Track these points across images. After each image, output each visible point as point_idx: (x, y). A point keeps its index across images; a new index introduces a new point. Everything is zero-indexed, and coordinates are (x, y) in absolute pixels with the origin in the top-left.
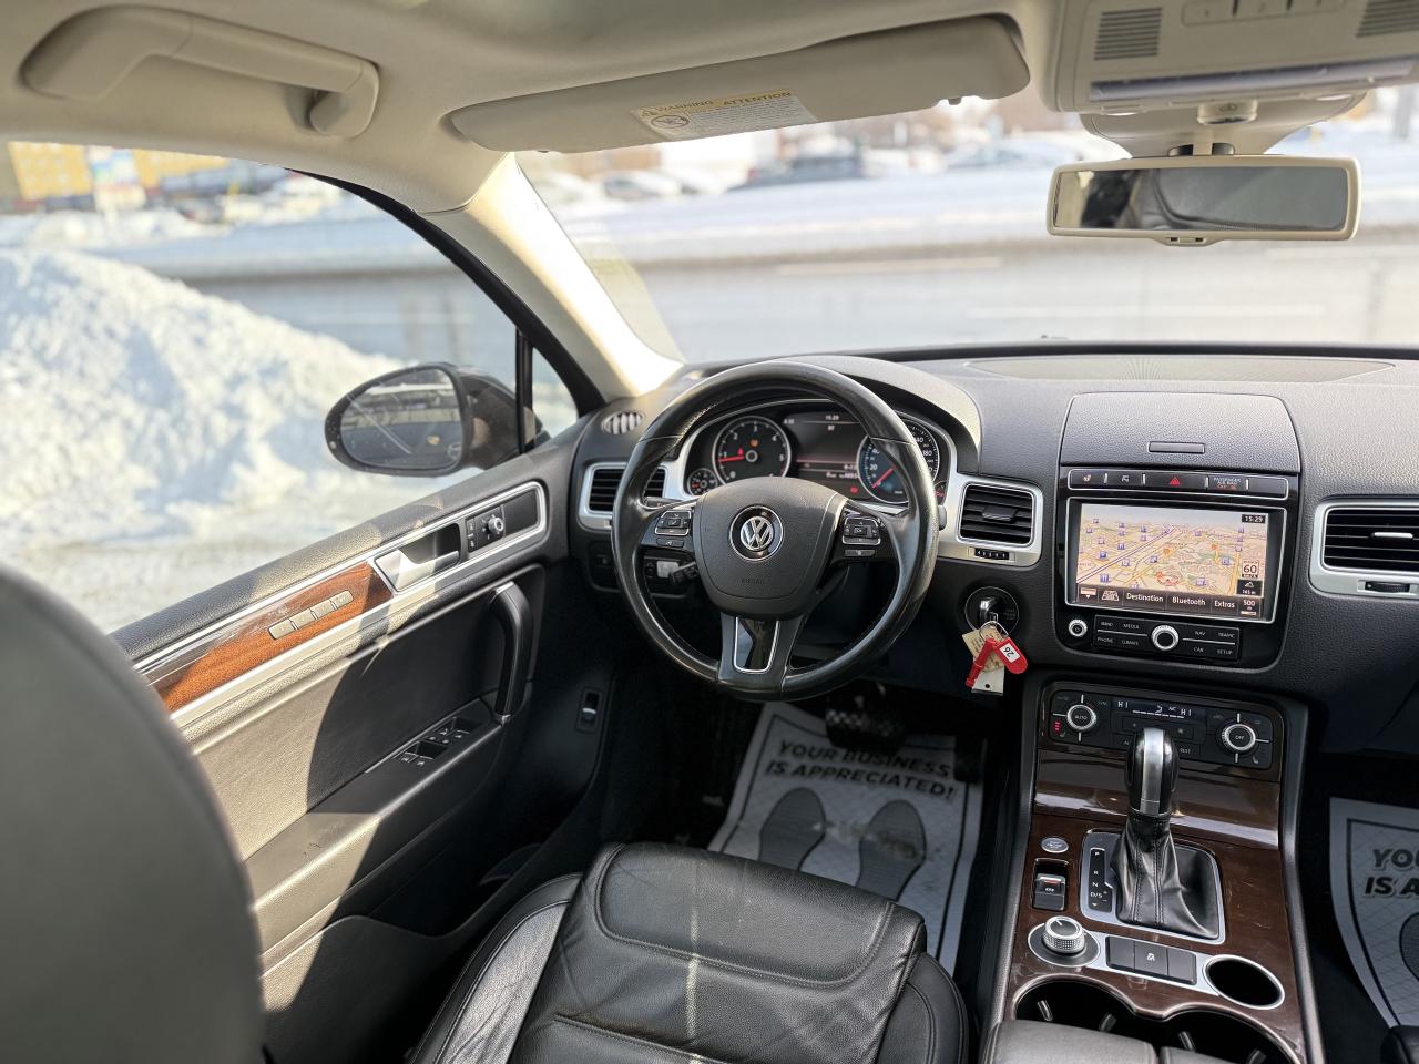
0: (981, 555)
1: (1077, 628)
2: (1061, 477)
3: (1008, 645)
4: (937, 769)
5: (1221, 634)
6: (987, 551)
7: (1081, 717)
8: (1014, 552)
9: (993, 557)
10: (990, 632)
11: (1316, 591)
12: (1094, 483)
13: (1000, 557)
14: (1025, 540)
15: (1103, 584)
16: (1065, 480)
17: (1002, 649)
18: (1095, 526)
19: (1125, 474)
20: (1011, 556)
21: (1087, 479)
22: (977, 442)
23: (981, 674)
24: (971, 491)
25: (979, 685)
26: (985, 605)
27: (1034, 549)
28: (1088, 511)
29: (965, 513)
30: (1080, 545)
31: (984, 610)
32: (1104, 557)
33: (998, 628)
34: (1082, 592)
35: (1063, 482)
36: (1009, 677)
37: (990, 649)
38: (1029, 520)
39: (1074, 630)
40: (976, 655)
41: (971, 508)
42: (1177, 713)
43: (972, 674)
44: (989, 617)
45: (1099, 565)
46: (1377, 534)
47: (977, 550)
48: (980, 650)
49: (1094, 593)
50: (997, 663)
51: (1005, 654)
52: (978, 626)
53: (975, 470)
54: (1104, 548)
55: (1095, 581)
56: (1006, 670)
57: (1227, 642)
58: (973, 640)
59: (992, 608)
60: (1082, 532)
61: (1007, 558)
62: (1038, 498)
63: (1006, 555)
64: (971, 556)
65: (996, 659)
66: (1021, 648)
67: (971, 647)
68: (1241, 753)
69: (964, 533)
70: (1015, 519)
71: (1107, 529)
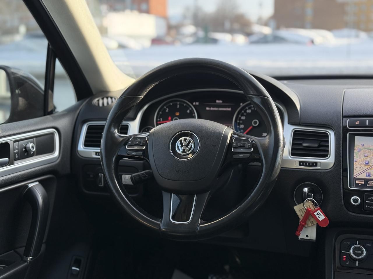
0: (303, 165)
1: (356, 200)
2: (344, 123)
3: (319, 211)
6: (306, 162)
7: (358, 251)
8: (320, 162)
9: (309, 166)
10: (308, 204)
12: (361, 125)
13: (313, 166)
14: (326, 156)
15: (368, 178)
17: (316, 214)
18: (362, 148)
20: (318, 164)
21: (357, 123)
22: (298, 107)
23: (304, 229)
24: (296, 134)
26: (306, 190)
27: (330, 161)
28: (358, 140)
31: (306, 192)
32: (367, 164)
33: (313, 202)
34: (357, 182)
35: (345, 125)
36: (320, 230)
37: (309, 214)
40: (301, 218)
43: (299, 229)
44: (308, 196)
45: (365, 168)
47: (300, 162)
48: (303, 215)
49: (363, 183)
50: (312, 222)
51: (317, 216)
52: (302, 201)
53: (298, 122)
54: (367, 159)
55: (363, 176)
56: (318, 225)
59: (309, 191)
60: (355, 151)
61: (316, 166)
62: (332, 136)
63: (316, 164)
64: (297, 166)
65: (312, 219)
66: (325, 213)
67: (298, 213)
69: (293, 154)
70: (320, 146)
71: (369, 149)
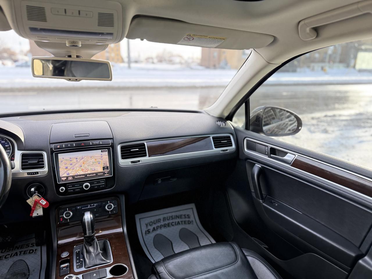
0: (30, 174)
1: (62, 190)
2: (51, 147)
3: (42, 200)
4: (30, 245)
5: (101, 182)
6: (31, 173)
7: (68, 215)
8: (40, 172)
9: (34, 174)
10: (36, 197)
11: (121, 166)
12: (61, 148)
13: (36, 174)
14: (43, 167)
15: (68, 175)
16: (52, 148)
17: (40, 202)
18: (63, 160)
19: (69, 144)
20: (39, 173)
21: (58, 147)
22: (23, 140)
23: (35, 211)
24: (23, 156)
25: (35, 215)
26: (33, 189)
27: (46, 169)
28: (60, 156)
29: (22, 162)
30: (60, 166)
31: (32, 191)
32: (67, 168)
33: (38, 195)
34: (62, 179)
35: (51, 149)
36: (44, 210)
37: (36, 203)
38: (43, 161)
39: (61, 191)
40: (32, 206)
41: (24, 161)
42: (94, 205)
43: (31, 212)
44: (35, 193)
45: (66, 170)
46: (131, 150)
47: (28, 173)
48: (33, 204)
49: (66, 179)
50: (39, 206)
51: (42, 203)
52: (31, 197)
53: (24, 149)
54: (66, 165)
55: (66, 175)
56: (43, 207)
57: (102, 183)
58: (30, 201)
59: (35, 190)
60: (59, 162)
61: (38, 174)
62: (45, 154)
63: (38, 173)
64: (26, 175)
65: (39, 205)
66: (46, 199)
67: (30, 204)
68: (111, 211)
69: (23, 169)
70: (39, 162)
71: (67, 160)
